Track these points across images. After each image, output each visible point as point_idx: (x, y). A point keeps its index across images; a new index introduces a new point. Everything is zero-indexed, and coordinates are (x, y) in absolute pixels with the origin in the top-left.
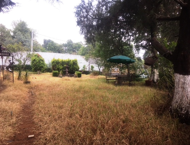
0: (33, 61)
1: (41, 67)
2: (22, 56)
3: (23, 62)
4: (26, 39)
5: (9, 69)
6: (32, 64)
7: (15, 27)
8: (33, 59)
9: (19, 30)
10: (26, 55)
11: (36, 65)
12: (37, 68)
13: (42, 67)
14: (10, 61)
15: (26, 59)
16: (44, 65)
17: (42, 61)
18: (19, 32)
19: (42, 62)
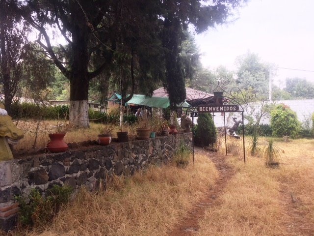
0: (275, 117)
1: (290, 127)
2: (254, 110)
3: (255, 120)
4: (257, 82)
5: (234, 133)
6: (273, 123)
7: (240, 66)
8: (273, 114)
9: (247, 69)
10: (260, 107)
11: (281, 125)
12: (283, 130)
13: (293, 128)
14: (234, 119)
15: (260, 115)
16: (297, 125)
17: (293, 116)
18: (247, 73)
19: (292, 119)
